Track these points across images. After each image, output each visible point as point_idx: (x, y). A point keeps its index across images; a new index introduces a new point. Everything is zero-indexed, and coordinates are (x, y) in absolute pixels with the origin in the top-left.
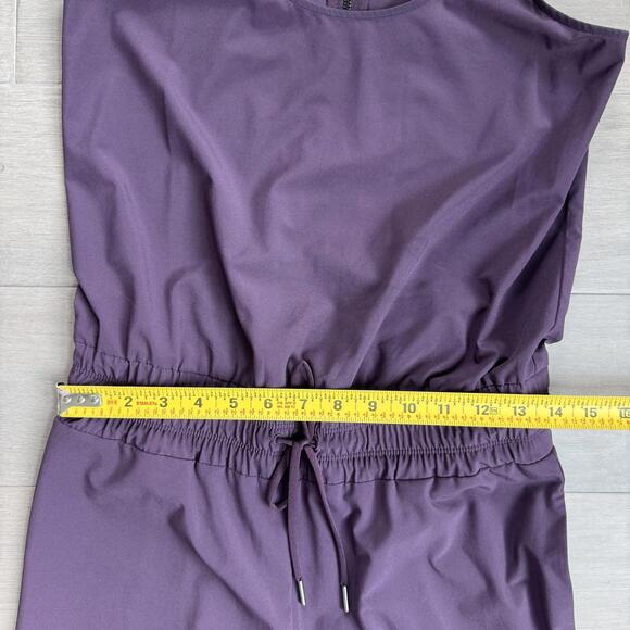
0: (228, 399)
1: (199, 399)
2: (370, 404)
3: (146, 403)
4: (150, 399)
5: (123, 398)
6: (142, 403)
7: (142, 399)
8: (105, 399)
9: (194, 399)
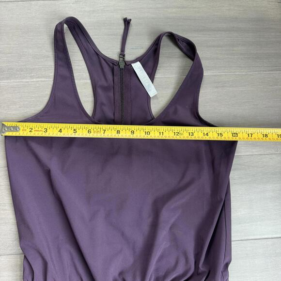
0: (73, 129)
1: (61, 129)
2: (131, 132)
3: (38, 131)
4: (40, 129)
5: (29, 128)
6: (37, 131)
7: (37, 129)
8: (21, 128)
9: (59, 129)
